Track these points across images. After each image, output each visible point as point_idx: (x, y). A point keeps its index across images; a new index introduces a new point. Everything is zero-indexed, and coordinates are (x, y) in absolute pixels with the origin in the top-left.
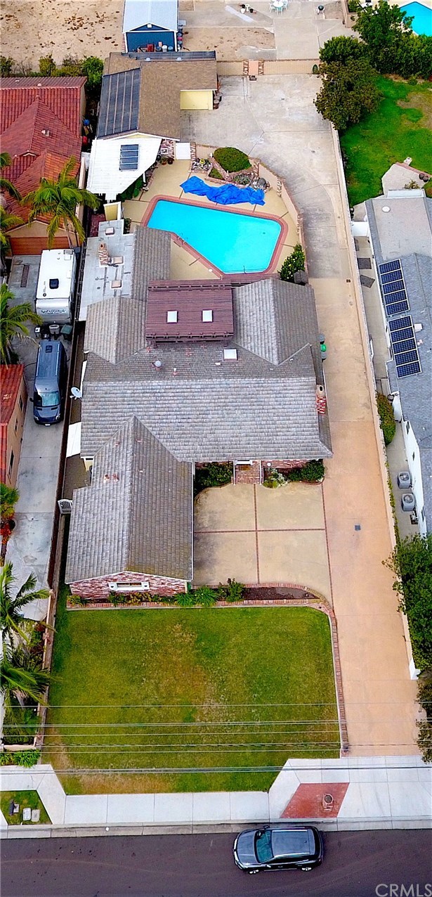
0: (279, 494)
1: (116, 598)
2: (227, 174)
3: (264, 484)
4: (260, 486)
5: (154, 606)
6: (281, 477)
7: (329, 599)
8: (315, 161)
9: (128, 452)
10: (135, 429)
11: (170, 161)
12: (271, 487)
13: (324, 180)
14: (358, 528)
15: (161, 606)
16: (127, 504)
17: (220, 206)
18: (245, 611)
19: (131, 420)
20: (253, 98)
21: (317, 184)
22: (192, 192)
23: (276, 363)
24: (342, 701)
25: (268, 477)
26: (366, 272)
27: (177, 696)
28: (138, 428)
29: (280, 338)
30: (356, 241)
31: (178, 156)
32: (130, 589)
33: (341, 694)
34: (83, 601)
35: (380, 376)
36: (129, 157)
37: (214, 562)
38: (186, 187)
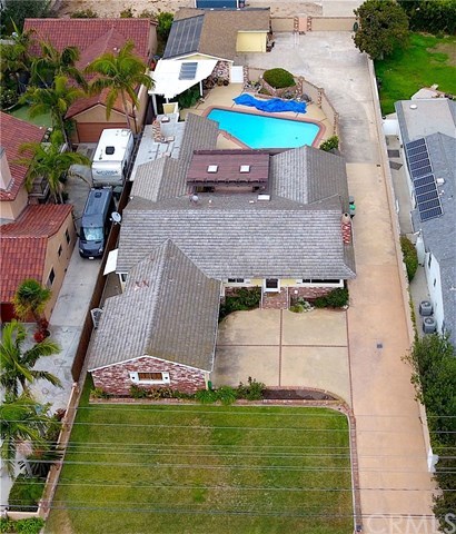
0: (305, 318)
1: (137, 392)
2: (274, 90)
3: (291, 310)
4: (287, 311)
5: (173, 402)
6: (307, 304)
7: (349, 402)
8: (352, 86)
9: (159, 266)
10: (169, 248)
11: (226, 83)
12: (297, 311)
13: (360, 98)
14: (380, 346)
15: (182, 402)
16: (154, 304)
17: (266, 113)
18: (264, 410)
19: (166, 242)
20: (301, 46)
21: (353, 101)
22: (243, 104)
23: (305, 202)
24: (358, 488)
25: (295, 304)
26: (394, 160)
27: (189, 477)
28: (171, 250)
29: (311, 187)
30: (387, 138)
31: (232, 80)
32: (152, 382)
33: (357, 482)
34: (106, 395)
35: (404, 231)
36: (188, 71)
37: (238, 369)
38: (237, 101)
